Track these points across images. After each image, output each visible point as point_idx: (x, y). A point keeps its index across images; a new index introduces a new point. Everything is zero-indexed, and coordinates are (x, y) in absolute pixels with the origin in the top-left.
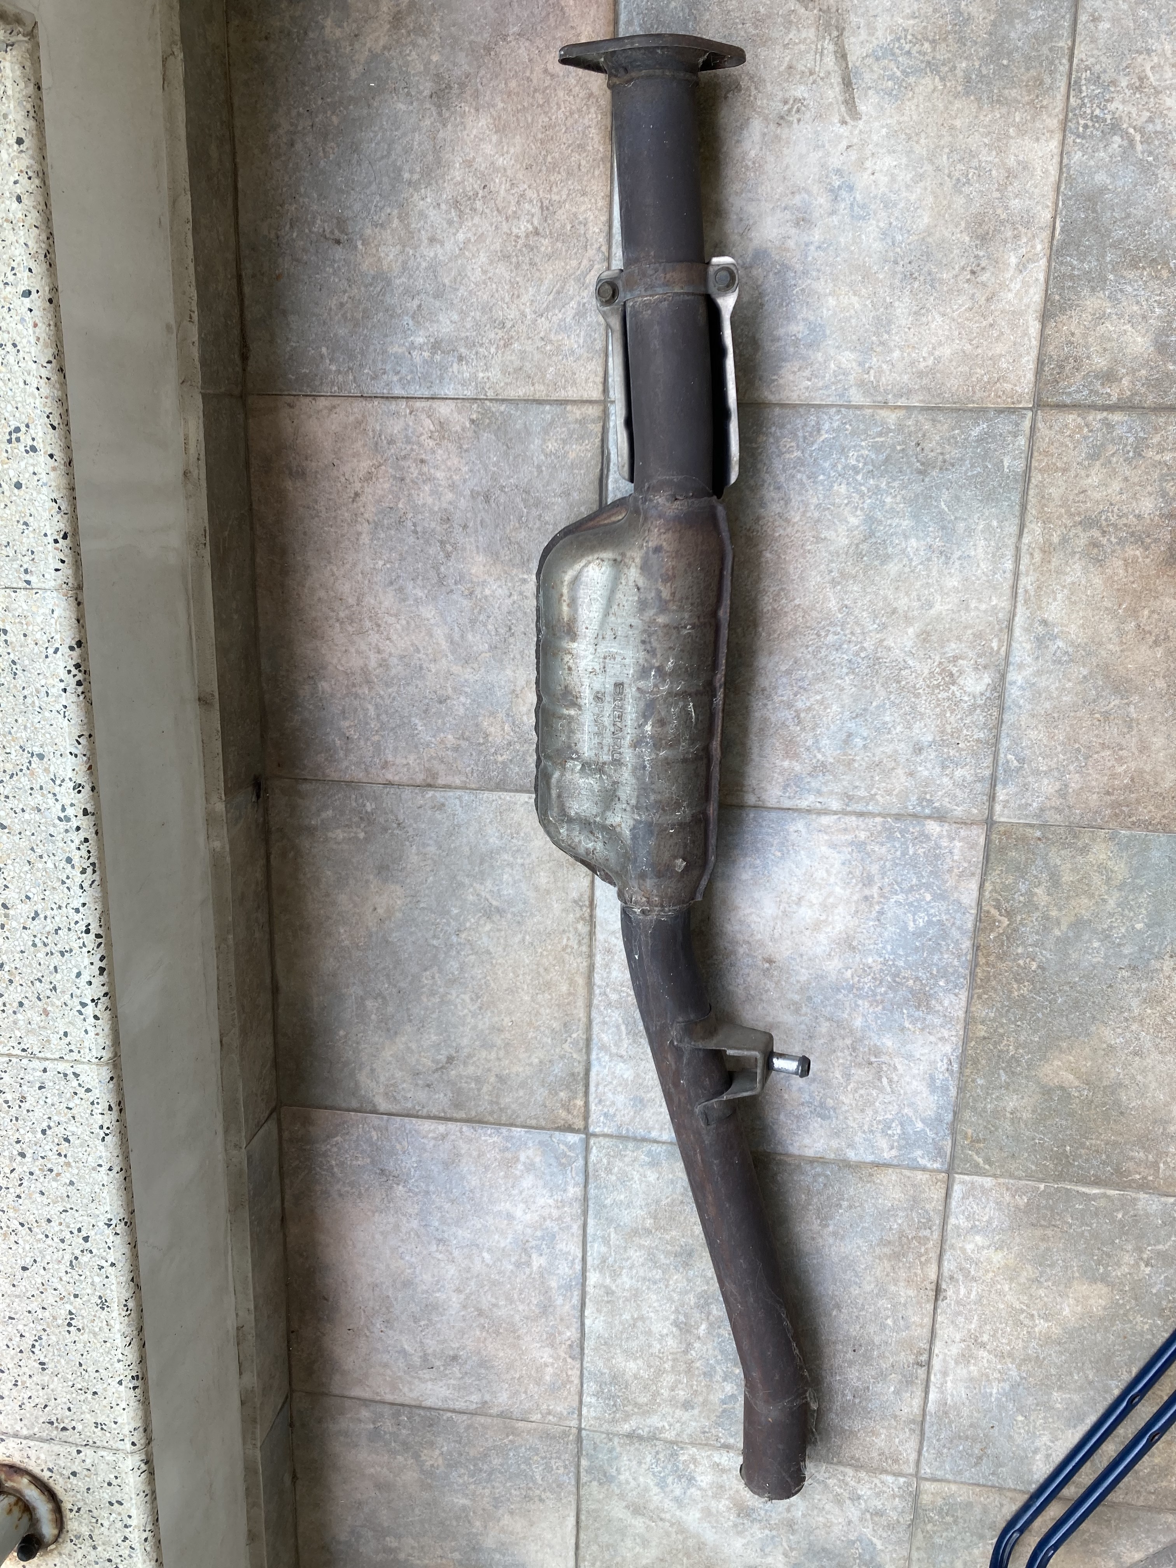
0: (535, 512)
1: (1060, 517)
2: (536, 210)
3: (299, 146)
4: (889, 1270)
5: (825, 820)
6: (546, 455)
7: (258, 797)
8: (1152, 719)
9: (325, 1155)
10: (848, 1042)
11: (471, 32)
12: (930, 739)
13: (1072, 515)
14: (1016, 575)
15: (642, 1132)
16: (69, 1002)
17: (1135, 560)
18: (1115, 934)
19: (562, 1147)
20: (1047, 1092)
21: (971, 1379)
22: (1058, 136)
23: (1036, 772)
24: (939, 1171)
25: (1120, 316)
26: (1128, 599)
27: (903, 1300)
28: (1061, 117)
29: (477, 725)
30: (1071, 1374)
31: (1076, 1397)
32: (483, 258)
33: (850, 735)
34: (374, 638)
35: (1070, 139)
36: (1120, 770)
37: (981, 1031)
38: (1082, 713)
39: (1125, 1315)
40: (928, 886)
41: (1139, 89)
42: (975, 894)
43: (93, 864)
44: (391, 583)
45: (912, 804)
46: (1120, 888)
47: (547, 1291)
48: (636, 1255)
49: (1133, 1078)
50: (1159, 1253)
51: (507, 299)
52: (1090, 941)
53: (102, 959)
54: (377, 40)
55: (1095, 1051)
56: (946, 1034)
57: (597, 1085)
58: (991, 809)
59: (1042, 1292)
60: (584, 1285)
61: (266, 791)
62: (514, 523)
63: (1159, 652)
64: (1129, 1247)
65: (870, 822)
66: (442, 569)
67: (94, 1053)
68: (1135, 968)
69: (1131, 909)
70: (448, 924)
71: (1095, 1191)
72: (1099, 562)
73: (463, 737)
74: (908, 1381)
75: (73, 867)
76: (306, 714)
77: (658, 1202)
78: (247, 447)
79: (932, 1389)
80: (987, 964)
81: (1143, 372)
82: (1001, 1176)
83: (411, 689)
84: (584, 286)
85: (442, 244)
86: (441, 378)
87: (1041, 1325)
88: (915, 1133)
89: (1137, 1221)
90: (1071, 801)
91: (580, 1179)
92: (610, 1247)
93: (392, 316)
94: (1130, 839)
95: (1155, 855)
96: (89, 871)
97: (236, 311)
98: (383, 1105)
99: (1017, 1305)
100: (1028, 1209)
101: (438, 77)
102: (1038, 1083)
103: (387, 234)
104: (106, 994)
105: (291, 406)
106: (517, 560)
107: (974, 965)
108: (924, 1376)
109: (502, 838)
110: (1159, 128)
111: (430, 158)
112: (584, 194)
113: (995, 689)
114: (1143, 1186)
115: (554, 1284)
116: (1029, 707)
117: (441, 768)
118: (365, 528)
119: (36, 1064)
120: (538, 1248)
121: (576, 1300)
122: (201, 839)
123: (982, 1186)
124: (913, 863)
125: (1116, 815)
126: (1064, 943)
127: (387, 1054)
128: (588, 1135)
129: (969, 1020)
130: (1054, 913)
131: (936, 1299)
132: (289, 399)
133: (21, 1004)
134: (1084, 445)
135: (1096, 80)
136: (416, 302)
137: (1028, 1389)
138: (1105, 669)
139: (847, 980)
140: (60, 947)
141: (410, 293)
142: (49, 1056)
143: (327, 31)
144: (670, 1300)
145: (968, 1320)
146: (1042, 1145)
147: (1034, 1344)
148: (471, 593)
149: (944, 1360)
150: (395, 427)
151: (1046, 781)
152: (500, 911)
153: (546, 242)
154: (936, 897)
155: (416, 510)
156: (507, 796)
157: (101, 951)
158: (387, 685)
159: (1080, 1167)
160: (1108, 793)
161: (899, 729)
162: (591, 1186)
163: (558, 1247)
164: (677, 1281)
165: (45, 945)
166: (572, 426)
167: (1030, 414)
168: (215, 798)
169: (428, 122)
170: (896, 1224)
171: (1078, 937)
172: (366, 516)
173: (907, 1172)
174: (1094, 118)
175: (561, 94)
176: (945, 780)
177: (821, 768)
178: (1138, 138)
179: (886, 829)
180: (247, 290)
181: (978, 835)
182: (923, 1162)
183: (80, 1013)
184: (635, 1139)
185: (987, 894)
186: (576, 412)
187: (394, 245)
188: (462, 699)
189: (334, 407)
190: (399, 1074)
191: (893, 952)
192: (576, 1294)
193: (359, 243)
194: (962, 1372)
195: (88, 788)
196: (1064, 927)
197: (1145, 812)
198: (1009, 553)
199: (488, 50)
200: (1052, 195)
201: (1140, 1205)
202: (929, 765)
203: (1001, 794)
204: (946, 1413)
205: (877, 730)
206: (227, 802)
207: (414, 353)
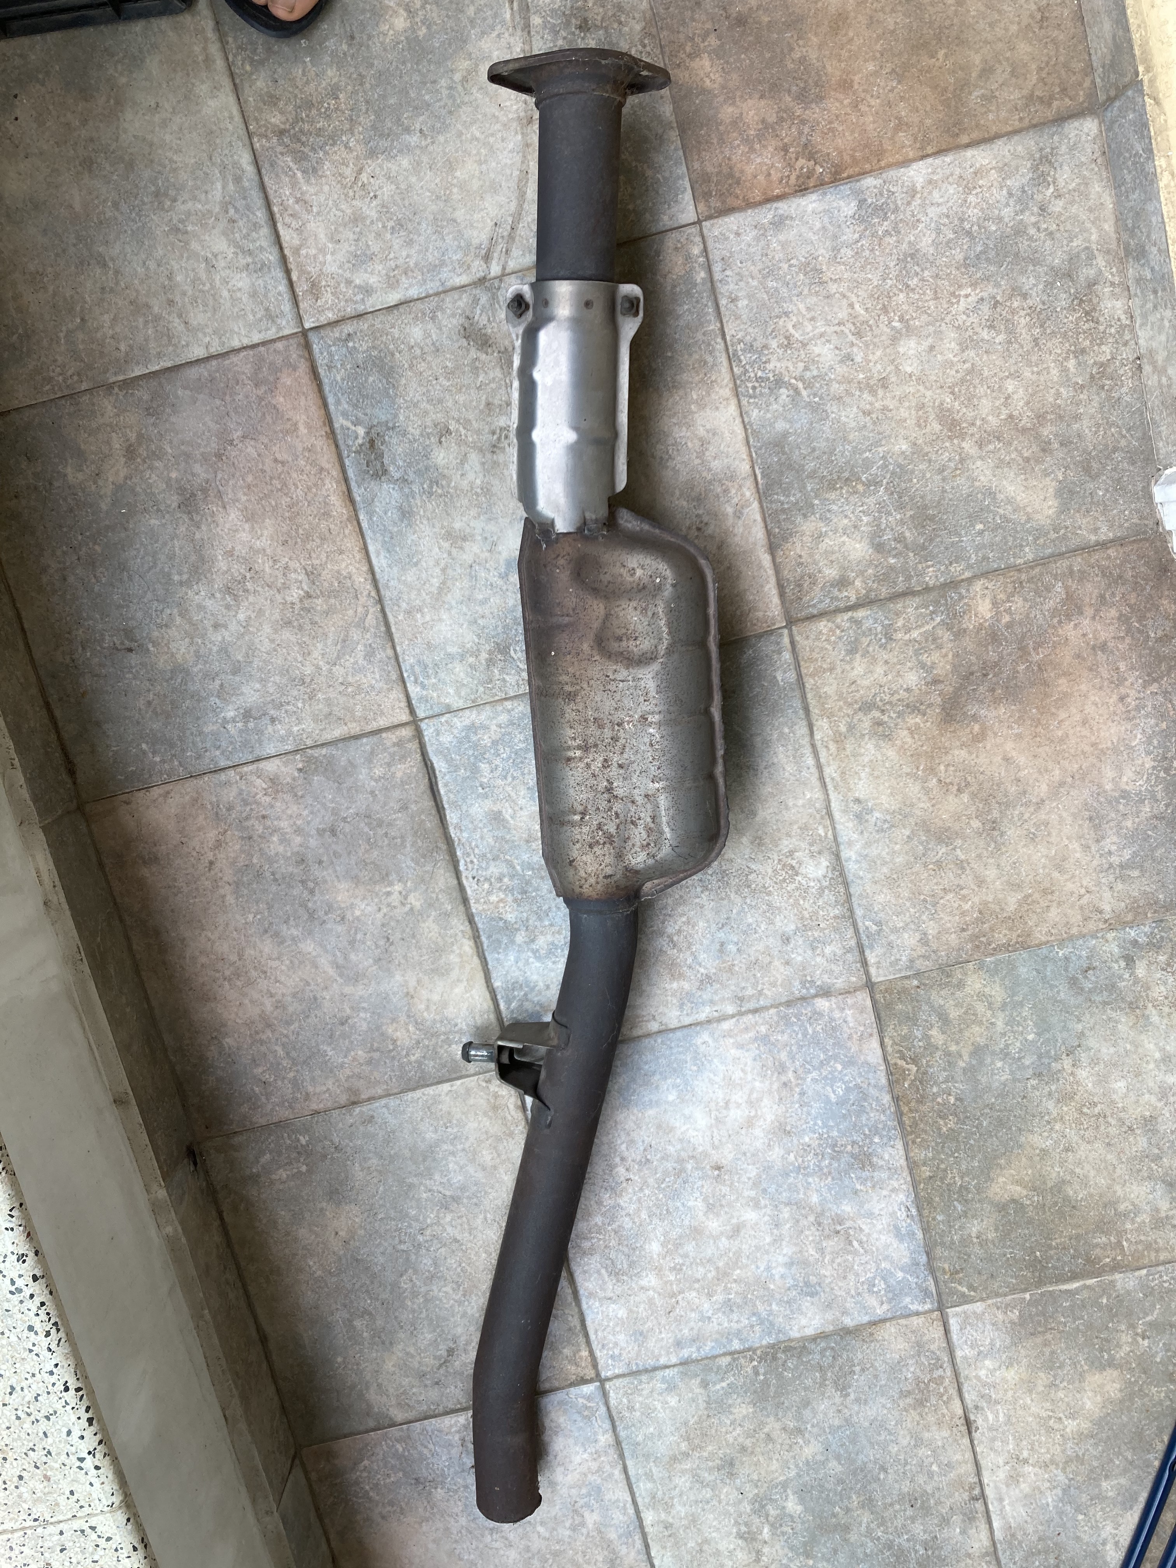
0: (381, 832)
1: (840, 709)
2: (302, 577)
3: (71, 579)
4: (917, 1418)
5: (726, 1025)
6: (376, 781)
7: (195, 1164)
8: (979, 856)
9: (357, 1483)
10: (812, 1218)
11: (199, 445)
12: (793, 927)
13: (850, 704)
14: (820, 767)
15: (651, 1363)
16: (67, 1462)
17: (917, 727)
18: (1013, 1050)
19: (581, 1400)
20: (1002, 1208)
21: (1026, 1496)
22: (733, 402)
23: (895, 930)
24: (931, 1311)
25: (835, 531)
26: (922, 760)
27: (940, 1443)
28: (731, 385)
29: (382, 1034)
30: (1111, 1460)
31: (1123, 1481)
32: (267, 629)
33: (722, 944)
34: (263, 984)
35: (744, 401)
36: (967, 907)
37: (926, 1172)
38: (918, 867)
39: (1140, 1390)
40: (835, 1057)
41: (789, 346)
42: (879, 1052)
43: (55, 1324)
44: (266, 931)
45: (797, 989)
46: (1003, 1007)
47: (609, 1544)
48: (682, 1482)
49: (1072, 1172)
50: (1150, 1324)
51: (300, 659)
52: (993, 1063)
53: (87, 1410)
54: (117, 473)
55: (1031, 1159)
56: (895, 1184)
57: (596, 1331)
58: (867, 973)
59: (1061, 1394)
60: (642, 1527)
61: (201, 1155)
62: (364, 846)
63: (965, 797)
64: (1123, 1327)
65: (765, 1015)
66: (310, 905)
67: (105, 1502)
68: (1040, 1075)
69: (1019, 1024)
70: (410, 1226)
71: (1075, 1285)
72: (888, 737)
73: (372, 1050)
74: (970, 1518)
75: (36, 1333)
76: (220, 1073)
77: (686, 1424)
78: (98, 852)
79: (994, 1517)
80: (911, 1110)
81: (870, 571)
82: (988, 1298)
83: (313, 1020)
84: (366, 630)
85: (226, 627)
86: (260, 741)
87: (1071, 1426)
88: (899, 1282)
89: (1122, 1301)
90: (935, 946)
91: (607, 1425)
92: (654, 1482)
93: (199, 701)
94: (997, 963)
95: (1023, 971)
96: (54, 1331)
97: (53, 737)
98: (399, 1415)
99: (1044, 1414)
100: (1023, 1321)
101: (181, 490)
102: (991, 1203)
103: (173, 632)
104: (100, 1442)
105: (127, 803)
106: (377, 877)
107: (899, 1114)
108: (983, 1508)
109: (436, 1131)
110: (815, 373)
111: (193, 558)
112: (341, 552)
113: (834, 869)
114: (1116, 1267)
115: (613, 1536)
116: (869, 876)
117: (360, 1084)
118: (227, 890)
119: (51, 1529)
120: (587, 1505)
121: (639, 1544)
122: (153, 1232)
123: (975, 1313)
124: (816, 1041)
125: (978, 947)
126: (971, 1072)
127: (389, 1366)
128: (602, 1381)
129: (912, 1166)
130: (953, 1048)
131: (970, 1433)
132: (124, 797)
133: (21, 1478)
134: (840, 645)
135: (751, 348)
136: (218, 682)
137: (1078, 1488)
138: (924, 825)
139: (792, 1164)
140: (44, 1413)
141: (210, 676)
142: (61, 1518)
143: (70, 477)
144: (727, 1514)
145: (1005, 1442)
146: (1014, 1258)
147: (1070, 1444)
148: (343, 919)
149: (996, 1487)
150: (230, 795)
151: (906, 936)
152: (456, 1199)
153: (319, 601)
154: (845, 1065)
155: (271, 861)
156: (430, 1091)
157: (85, 1403)
158: (288, 1023)
159: (1055, 1268)
160: (963, 930)
161: (763, 927)
162: (619, 1428)
163: (607, 1497)
164: (727, 1494)
165: (29, 1415)
166: (392, 750)
167: (786, 631)
168: (155, 1187)
169: (183, 529)
170: (910, 1372)
171: (981, 1063)
172: (225, 879)
173: (903, 1322)
174: (758, 379)
175: (294, 475)
176: (819, 959)
177: (707, 980)
178: (800, 385)
179: (782, 1018)
180: (58, 713)
181: (864, 998)
182: (915, 1307)
183: (81, 1468)
184: (646, 1371)
185: (889, 1049)
186: (390, 738)
187: (183, 639)
188: (362, 1015)
189: (168, 793)
190: (406, 1381)
191: (825, 1125)
192: (637, 1537)
193: (150, 646)
194: (1015, 1493)
195: (31, 1254)
196: (966, 1057)
197: (1001, 937)
198: (807, 751)
199: (219, 456)
200: (744, 449)
201: (1119, 1285)
202: (800, 951)
203: (871, 958)
204: (1013, 1535)
205: (745, 933)
206: (167, 1187)
207: (229, 727)
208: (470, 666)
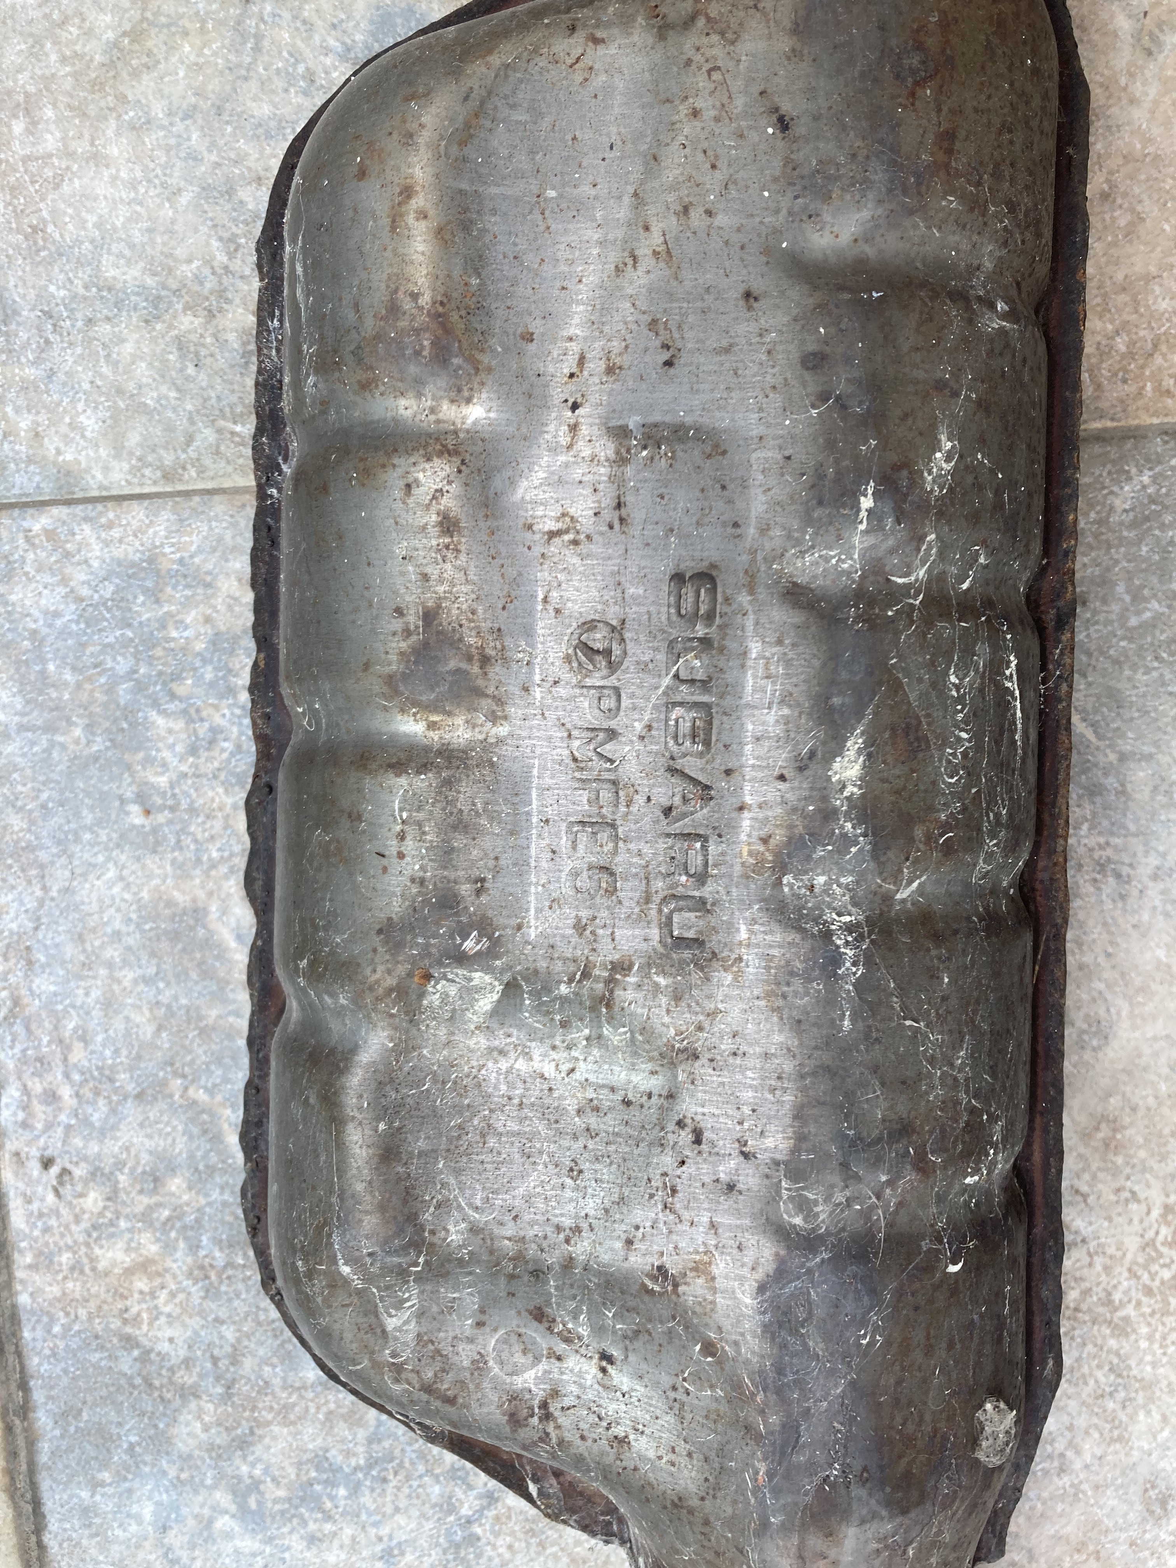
208: (181, 344)
